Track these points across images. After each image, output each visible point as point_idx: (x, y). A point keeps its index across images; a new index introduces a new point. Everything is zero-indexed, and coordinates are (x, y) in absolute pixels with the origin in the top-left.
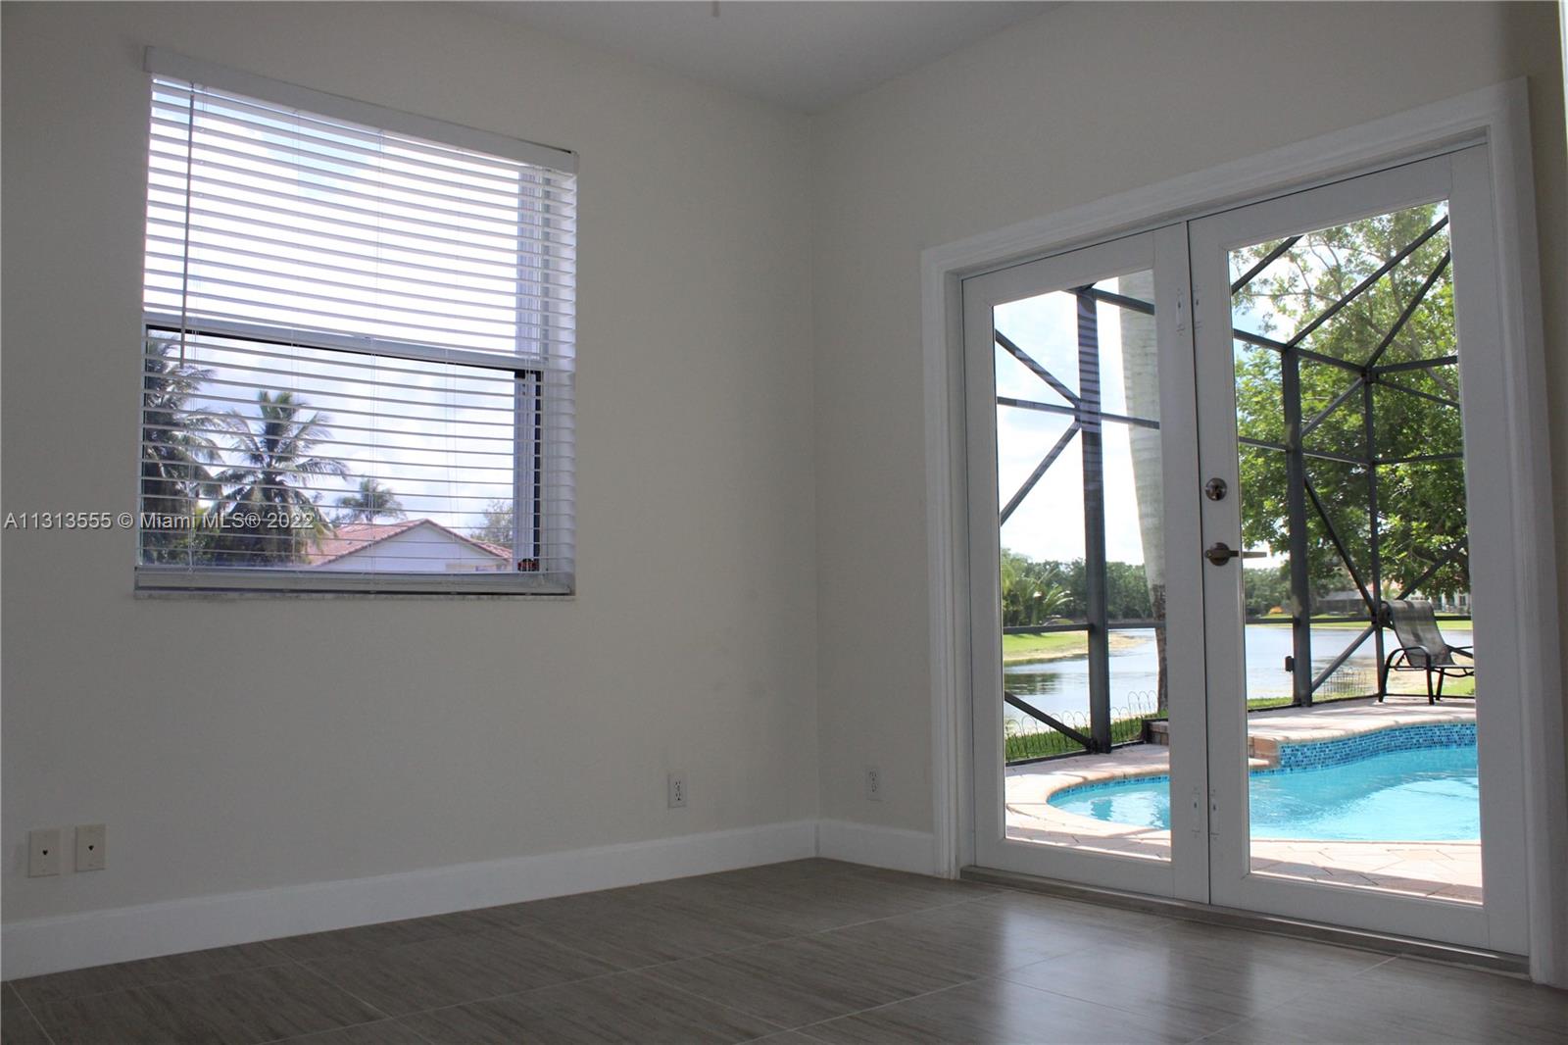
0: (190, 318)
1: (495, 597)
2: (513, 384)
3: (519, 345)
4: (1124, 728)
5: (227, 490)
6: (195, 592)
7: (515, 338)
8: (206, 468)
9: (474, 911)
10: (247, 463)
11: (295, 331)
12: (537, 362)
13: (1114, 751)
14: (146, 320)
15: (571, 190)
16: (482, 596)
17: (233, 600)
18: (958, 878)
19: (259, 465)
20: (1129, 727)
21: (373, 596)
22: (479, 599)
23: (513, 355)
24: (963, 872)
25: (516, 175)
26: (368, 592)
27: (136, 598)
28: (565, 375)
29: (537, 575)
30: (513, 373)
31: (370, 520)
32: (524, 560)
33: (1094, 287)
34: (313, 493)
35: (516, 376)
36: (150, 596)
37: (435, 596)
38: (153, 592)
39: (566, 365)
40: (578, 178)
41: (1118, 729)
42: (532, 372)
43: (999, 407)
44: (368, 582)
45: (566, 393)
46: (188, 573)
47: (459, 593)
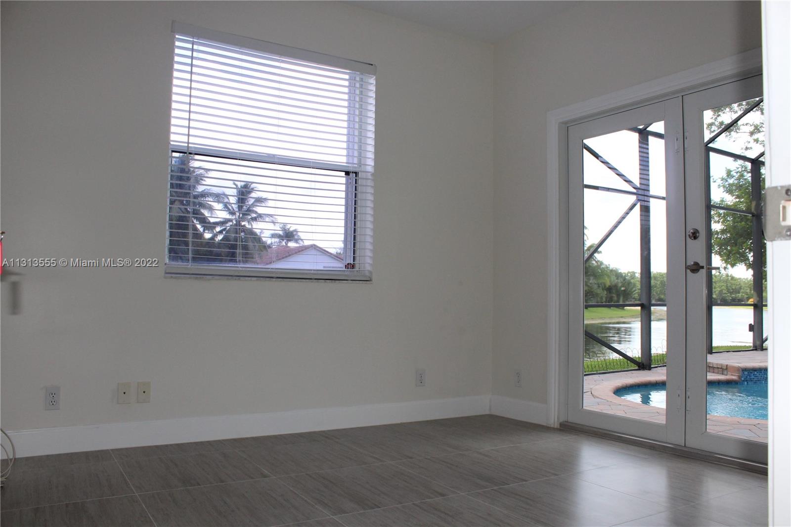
0: (191, 147)
1: (333, 281)
2: (345, 178)
3: (348, 159)
4: (659, 358)
5: (218, 229)
6: (192, 276)
7: (346, 156)
8: (209, 218)
9: (320, 432)
10: (228, 216)
11: (239, 153)
12: (355, 167)
13: (652, 369)
14: (171, 148)
15: (372, 84)
16: (327, 281)
17: (209, 280)
18: (559, 427)
19: (234, 217)
20: (662, 358)
21: (274, 279)
22: (325, 282)
23: (345, 164)
24: (561, 424)
25: (347, 77)
26: (272, 278)
27: (165, 278)
28: (369, 174)
29: (353, 271)
30: (344, 173)
31: (287, 244)
32: (348, 264)
33: (647, 129)
34: (260, 231)
35: (345, 174)
36: (172, 277)
37: (304, 280)
38: (173, 275)
39: (370, 169)
40: (376, 78)
41: (656, 358)
42: (353, 172)
43: (585, 189)
44: (272, 272)
45: (370, 183)
46: (188, 267)
47: (316, 279)
